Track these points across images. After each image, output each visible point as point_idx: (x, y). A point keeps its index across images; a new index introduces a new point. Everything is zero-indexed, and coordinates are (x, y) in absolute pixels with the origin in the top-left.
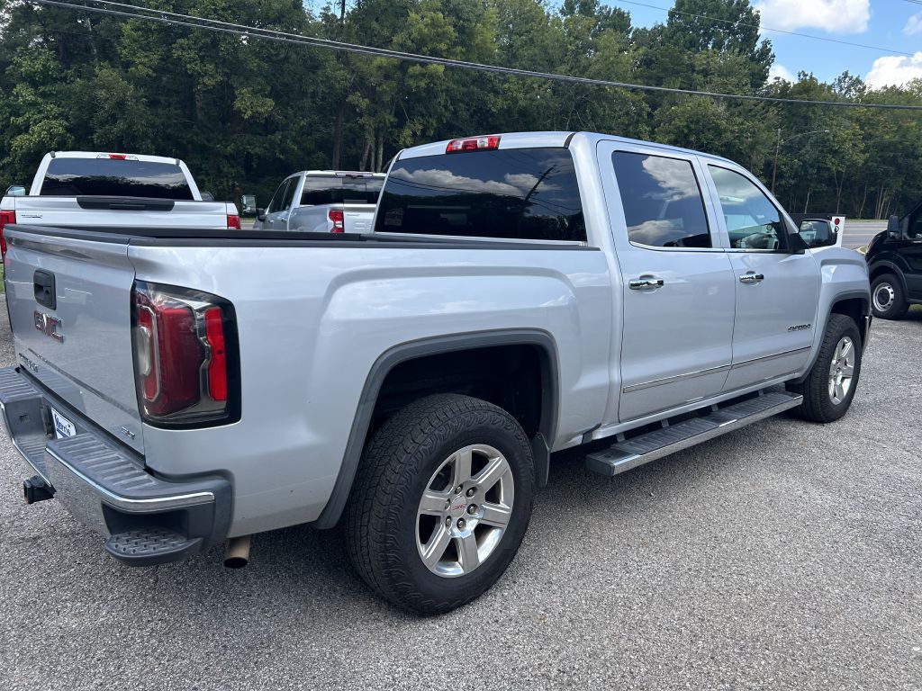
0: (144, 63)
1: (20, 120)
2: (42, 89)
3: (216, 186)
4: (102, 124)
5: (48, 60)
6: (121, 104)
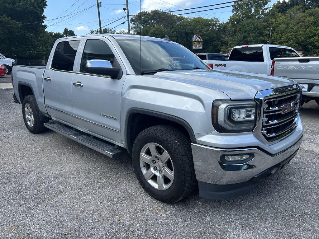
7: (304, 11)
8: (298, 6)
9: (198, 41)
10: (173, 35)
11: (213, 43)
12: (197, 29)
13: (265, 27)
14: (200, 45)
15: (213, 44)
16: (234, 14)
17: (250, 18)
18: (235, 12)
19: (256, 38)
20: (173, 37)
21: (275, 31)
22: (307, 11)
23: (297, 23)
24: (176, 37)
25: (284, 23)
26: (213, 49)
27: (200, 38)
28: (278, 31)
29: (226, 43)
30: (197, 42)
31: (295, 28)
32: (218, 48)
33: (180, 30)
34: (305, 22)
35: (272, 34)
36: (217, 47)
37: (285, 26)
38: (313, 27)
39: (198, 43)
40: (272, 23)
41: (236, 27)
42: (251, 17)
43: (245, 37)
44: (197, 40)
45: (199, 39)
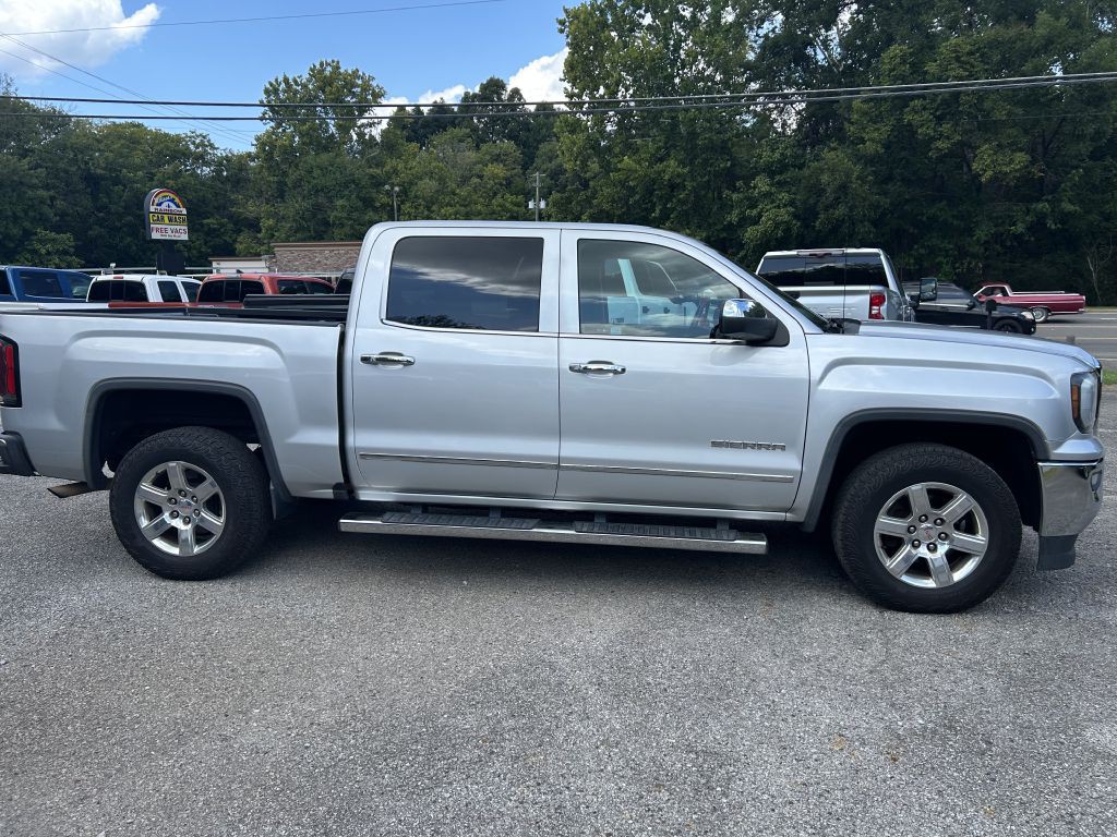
0: (874, 138)
1: (755, 212)
2: (777, 178)
3: (955, 269)
4: (826, 209)
5: (787, 148)
6: (843, 187)
7: (478, 147)
8: (457, 130)
9: (170, 213)
10: (35, 181)
11: (205, 221)
12: (136, 168)
13: (377, 183)
14: (178, 227)
15: (202, 225)
16: (268, 127)
17: (326, 149)
18: (272, 124)
19: (355, 215)
20: (33, 187)
21: (407, 196)
22: (484, 147)
23: (465, 180)
24: (47, 187)
25: (431, 175)
26: (205, 244)
27: (177, 200)
28: (416, 197)
29: (254, 225)
30: (166, 217)
31: (463, 192)
32: (225, 241)
33: (61, 165)
34: (486, 179)
35: (399, 206)
36: (218, 236)
37: (434, 184)
38: (508, 195)
39: (170, 220)
40: (396, 172)
41: (285, 174)
42: (329, 145)
43: (318, 208)
44: (164, 206)
45: (171, 204)
